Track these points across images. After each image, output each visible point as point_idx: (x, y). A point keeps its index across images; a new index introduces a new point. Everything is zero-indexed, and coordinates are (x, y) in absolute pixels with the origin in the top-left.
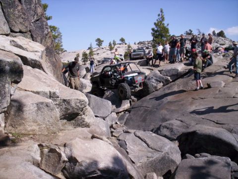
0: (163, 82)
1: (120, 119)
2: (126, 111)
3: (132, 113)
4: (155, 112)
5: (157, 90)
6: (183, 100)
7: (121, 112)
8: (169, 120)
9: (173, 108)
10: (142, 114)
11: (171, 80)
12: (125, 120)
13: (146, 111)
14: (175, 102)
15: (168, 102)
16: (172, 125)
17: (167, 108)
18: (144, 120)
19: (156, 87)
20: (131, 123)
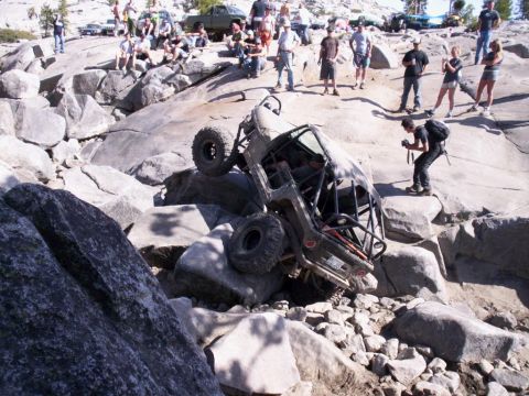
0: (175, 86)
1: (86, 151)
2: (99, 136)
3: (107, 140)
4: (146, 138)
5: (162, 100)
6: (195, 119)
7: (88, 139)
8: (163, 152)
9: (175, 133)
10: (124, 142)
11: (190, 83)
12: (93, 152)
13: (131, 136)
14: (182, 122)
15: (171, 122)
16: (161, 160)
17: (165, 134)
18: (125, 154)
19: (161, 95)
20: (103, 157)
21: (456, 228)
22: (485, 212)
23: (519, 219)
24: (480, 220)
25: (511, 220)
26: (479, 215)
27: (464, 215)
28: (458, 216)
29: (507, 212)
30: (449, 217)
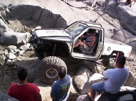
21: (5, 11)
22: (10, 5)
23: (19, 5)
24: (10, 7)
25: (17, 6)
26: (9, 6)
27: (5, 7)
28: (4, 7)
29: (15, 4)
30: (2, 8)
